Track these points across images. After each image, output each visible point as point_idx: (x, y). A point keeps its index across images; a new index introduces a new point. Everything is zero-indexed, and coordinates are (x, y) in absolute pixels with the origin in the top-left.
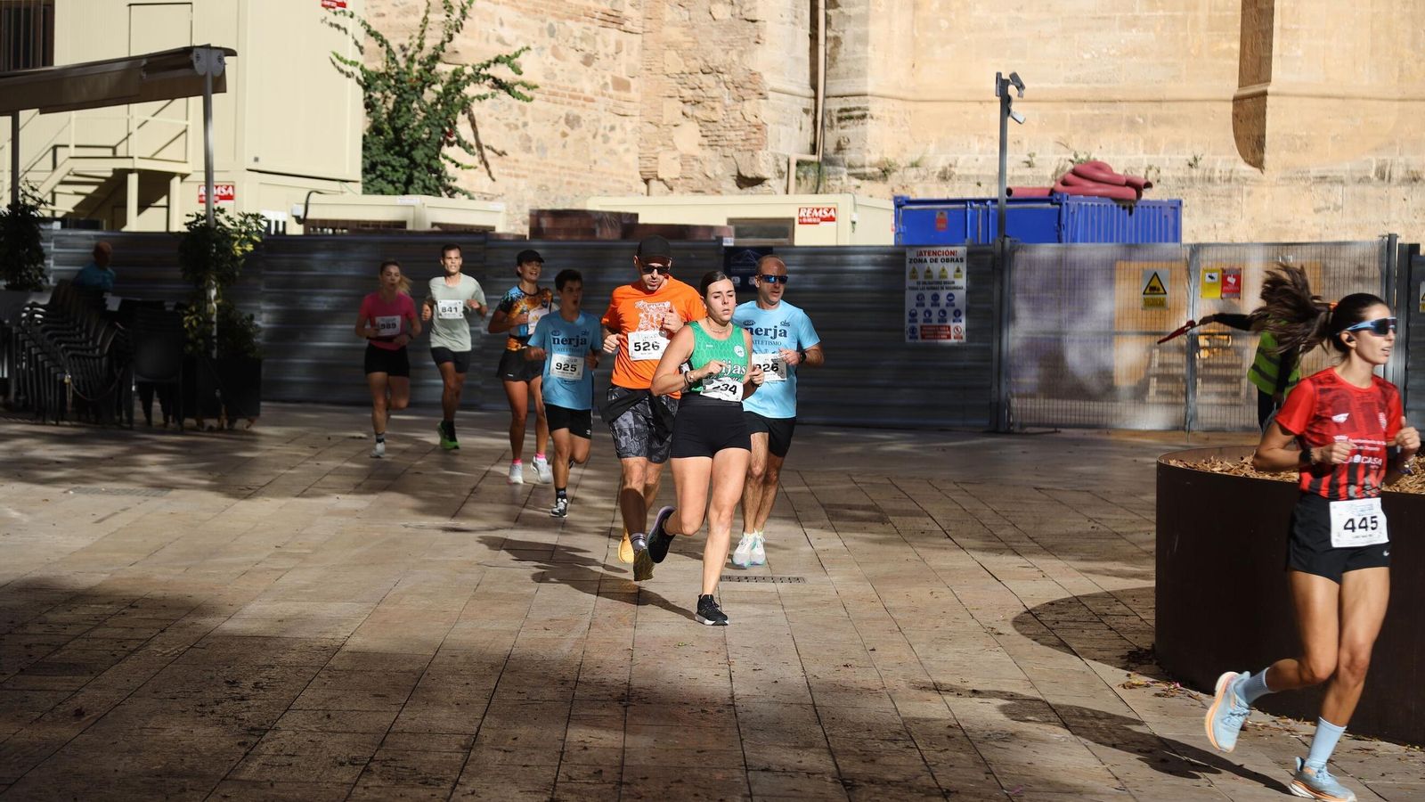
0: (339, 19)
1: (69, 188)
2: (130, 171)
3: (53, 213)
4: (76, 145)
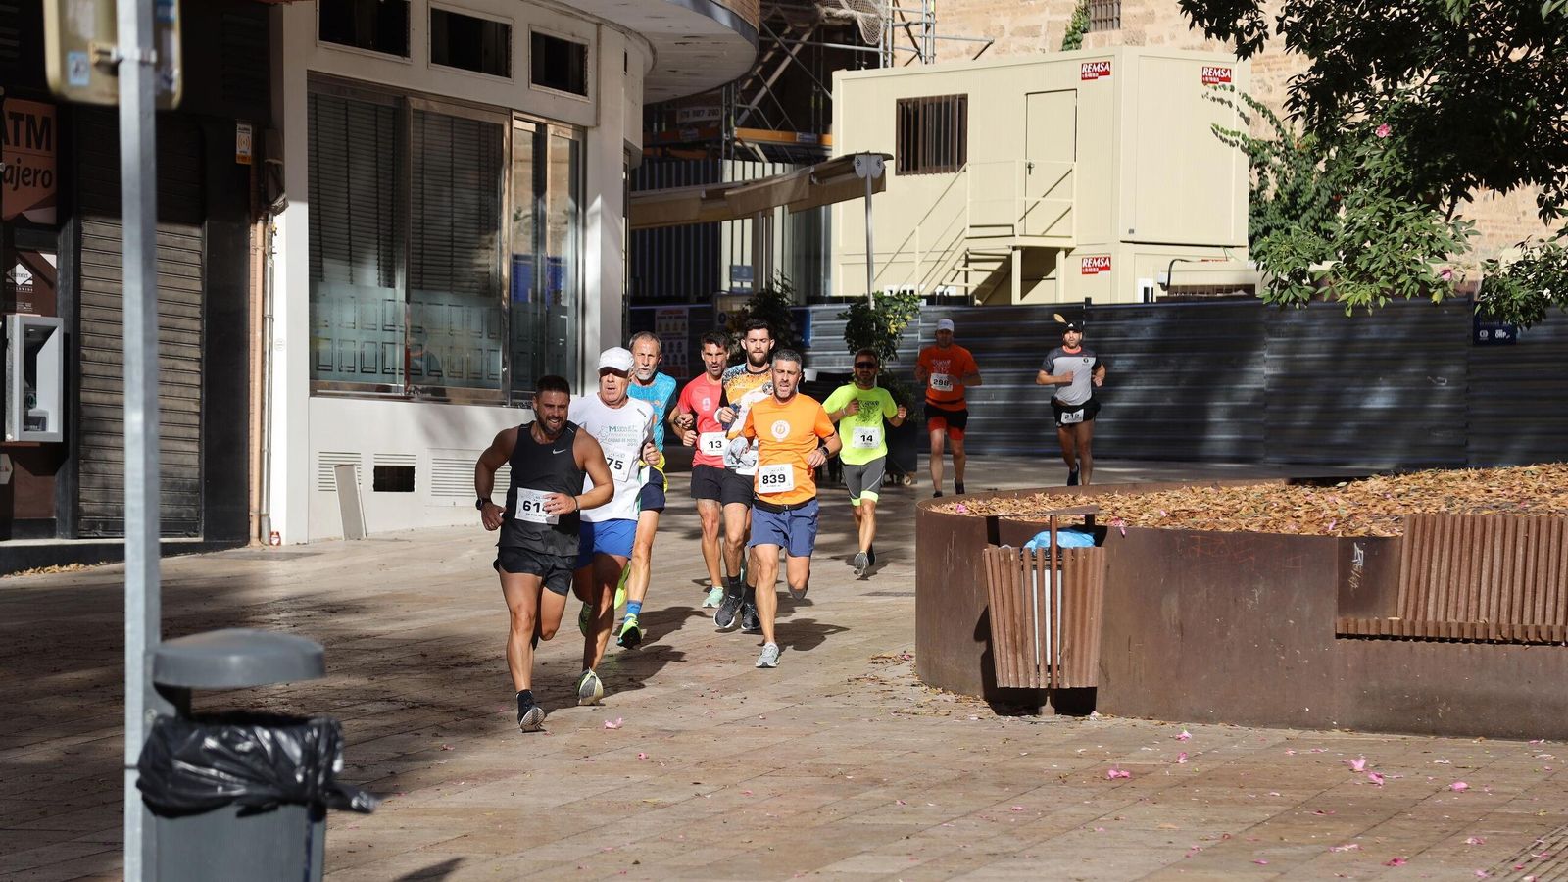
0: (1220, 94)
1: (972, 266)
2: (1015, 248)
3: (967, 289)
4: (971, 227)
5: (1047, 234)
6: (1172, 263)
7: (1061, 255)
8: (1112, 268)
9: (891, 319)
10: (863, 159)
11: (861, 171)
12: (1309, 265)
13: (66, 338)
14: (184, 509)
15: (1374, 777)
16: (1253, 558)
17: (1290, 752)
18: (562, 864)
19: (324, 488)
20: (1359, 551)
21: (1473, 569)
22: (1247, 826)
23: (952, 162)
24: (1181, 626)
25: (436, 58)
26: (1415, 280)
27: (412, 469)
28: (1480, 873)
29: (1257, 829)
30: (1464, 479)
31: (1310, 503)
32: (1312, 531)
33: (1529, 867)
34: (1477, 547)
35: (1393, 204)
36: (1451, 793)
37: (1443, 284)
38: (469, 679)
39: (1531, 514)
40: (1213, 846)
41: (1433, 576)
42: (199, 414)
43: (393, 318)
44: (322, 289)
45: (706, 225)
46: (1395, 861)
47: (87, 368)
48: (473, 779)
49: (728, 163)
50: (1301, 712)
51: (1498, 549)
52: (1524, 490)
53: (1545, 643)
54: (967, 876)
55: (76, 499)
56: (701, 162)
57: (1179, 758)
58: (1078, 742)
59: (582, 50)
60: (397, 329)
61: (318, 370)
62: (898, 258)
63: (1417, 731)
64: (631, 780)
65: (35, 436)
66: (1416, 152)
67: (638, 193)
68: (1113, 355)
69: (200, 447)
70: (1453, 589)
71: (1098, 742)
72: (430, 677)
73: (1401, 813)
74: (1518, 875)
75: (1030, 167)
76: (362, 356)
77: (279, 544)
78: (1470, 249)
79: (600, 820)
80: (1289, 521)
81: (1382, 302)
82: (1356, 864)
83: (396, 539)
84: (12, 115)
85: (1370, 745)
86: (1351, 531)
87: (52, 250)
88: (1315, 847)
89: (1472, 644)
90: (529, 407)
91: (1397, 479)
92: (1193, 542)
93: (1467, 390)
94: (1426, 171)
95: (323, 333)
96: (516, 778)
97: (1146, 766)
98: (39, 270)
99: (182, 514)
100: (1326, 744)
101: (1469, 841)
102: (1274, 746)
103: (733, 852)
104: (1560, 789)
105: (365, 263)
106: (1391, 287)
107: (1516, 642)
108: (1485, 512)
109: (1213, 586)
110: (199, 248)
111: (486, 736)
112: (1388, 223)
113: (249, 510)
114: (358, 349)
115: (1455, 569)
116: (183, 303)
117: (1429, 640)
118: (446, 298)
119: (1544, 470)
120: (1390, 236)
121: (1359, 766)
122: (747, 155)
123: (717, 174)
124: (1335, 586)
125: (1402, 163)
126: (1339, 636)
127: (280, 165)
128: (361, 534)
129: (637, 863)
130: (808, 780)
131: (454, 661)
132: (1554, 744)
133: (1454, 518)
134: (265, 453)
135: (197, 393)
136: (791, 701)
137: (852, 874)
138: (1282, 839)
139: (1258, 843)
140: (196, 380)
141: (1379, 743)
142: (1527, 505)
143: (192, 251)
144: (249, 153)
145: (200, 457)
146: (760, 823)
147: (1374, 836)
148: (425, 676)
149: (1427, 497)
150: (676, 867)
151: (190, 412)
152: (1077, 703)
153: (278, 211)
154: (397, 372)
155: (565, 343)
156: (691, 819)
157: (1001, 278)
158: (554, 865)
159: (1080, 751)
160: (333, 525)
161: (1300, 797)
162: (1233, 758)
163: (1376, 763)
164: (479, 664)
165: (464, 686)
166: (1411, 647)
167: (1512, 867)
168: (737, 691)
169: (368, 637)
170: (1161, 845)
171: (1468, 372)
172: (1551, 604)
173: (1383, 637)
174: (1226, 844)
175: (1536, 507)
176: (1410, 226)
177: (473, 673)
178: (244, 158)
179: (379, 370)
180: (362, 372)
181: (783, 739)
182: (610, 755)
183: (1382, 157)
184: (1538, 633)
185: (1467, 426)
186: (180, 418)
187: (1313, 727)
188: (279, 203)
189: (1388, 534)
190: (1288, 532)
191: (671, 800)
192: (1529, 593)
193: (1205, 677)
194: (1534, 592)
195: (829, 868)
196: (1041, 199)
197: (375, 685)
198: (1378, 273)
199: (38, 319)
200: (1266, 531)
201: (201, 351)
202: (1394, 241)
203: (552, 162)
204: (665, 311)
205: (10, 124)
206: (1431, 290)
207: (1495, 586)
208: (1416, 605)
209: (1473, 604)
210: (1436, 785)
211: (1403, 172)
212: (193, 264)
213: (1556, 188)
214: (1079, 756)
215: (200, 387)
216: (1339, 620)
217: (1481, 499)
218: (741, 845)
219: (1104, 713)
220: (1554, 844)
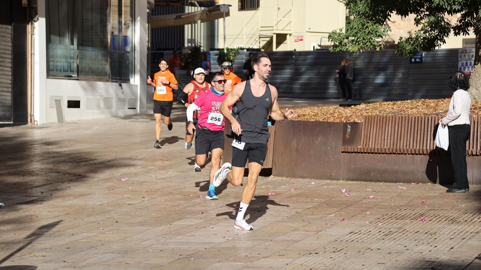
1: (261, 39)
2: (274, 34)
3: (260, 46)
4: (261, 27)
5: (284, 29)
6: (321, 39)
7: (288, 36)
8: (304, 40)
9: (231, 55)
10: (223, 6)
11: (222, 10)
12: (344, 40)
14: (6, 113)
15: (346, 194)
16: (318, 129)
17: (326, 187)
18: (94, 222)
19: (51, 107)
20: (349, 127)
21: (383, 132)
22: (304, 209)
23: (255, 7)
24: (297, 150)
26: (371, 44)
27: (79, 102)
28: (367, 222)
29: (307, 210)
30: (388, 104)
31: (339, 112)
32: (338, 121)
33: (382, 221)
34: (384, 125)
35: (365, 21)
36: (369, 199)
37: (380, 45)
38: (85, 165)
39: (403, 115)
40: (292, 216)
41: (371, 134)
42: (11, 84)
43: (73, 55)
44: (50, 46)
45: (180, 26)
46: (344, 219)
48: (76, 196)
49: (187, 7)
50: (331, 175)
51: (390, 126)
52: (403, 108)
53: (402, 154)
54: (216, 225)
56: (178, 7)
57: (291, 189)
58: (263, 184)
60: (75, 58)
61: (49, 70)
62: (239, 37)
63: (365, 181)
64: (124, 196)
66: (373, 5)
67: (154, 16)
68: (302, 67)
69: (11, 94)
70: (377, 138)
71: (269, 185)
72: (73, 165)
73: (352, 205)
74: (378, 223)
75: (279, 9)
76: (64, 67)
77: (37, 124)
78: (388, 35)
79: (110, 209)
80: (332, 118)
81: (361, 51)
82: (333, 220)
83: (74, 123)
85: (350, 185)
86: (349, 121)
88: (322, 216)
89: (381, 154)
90: (116, 82)
91: (369, 105)
92: (301, 124)
93: (408, 77)
94: (376, 11)
95: (51, 59)
96: (89, 196)
97: (281, 191)
99: (6, 115)
100: (337, 184)
101: (368, 213)
102: (322, 185)
103: (147, 218)
104: (401, 197)
105: (64, 37)
106: (364, 46)
107: (394, 154)
108: (390, 115)
109: (306, 138)
110: (11, 33)
111: (84, 183)
112: (363, 27)
113: (27, 114)
114: (62, 64)
115: (378, 132)
116: (5, 49)
117: (369, 153)
118: (89, 48)
119: (412, 102)
120: (364, 31)
121: (344, 191)
122: (193, 5)
123: (183, 10)
124: (341, 138)
125: (368, 9)
126: (343, 152)
127: (35, 7)
128: (63, 121)
129: (117, 222)
130: (178, 196)
131: (82, 160)
132: (404, 184)
133: (380, 116)
134: (32, 97)
135: (10, 77)
136: (182, 172)
137: (181, 225)
138: (313, 213)
139: (306, 214)
140: (10, 73)
141: (353, 184)
142: (402, 112)
143: (8, 33)
144: (26, 3)
145: (12, 97)
146: (159, 210)
147: (341, 212)
148: (71, 165)
149: (374, 110)
150: (128, 223)
151: (8, 83)
152: (268, 173)
153: (35, 22)
154: (75, 71)
155: (129, 63)
156: (138, 208)
157: (270, 43)
158: (92, 222)
159: (263, 187)
160: (54, 119)
161: (323, 201)
162: (307, 189)
163: (350, 190)
164: (90, 161)
165: (82, 168)
166: (364, 155)
167: (377, 221)
168: (166, 169)
169: (57, 153)
170: (277, 215)
171: (408, 71)
172: (405, 142)
173: (356, 152)
174: (296, 215)
175: (405, 113)
176: (370, 28)
177: (86, 164)
178: (25, 5)
179: (69, 71)
180: (64, 71)
181: (175, 184)
182: (119, 189)
183: (363, 6)
184: (400, 151)
185: (408, 88)
186: (5, 85)
187: (335, 179)
188: (36, 19)
189: (360, 122)
190: (330, 121)
191: (134, 203)
192: (399, 139)
193: (304, 165)
194: (400, 138)
195: (176, 223)
196: (282, 19)
197: (55, 168)
198: (360, 42)
200: (324, 121)
201: (12, 65)
202: (365, 32)
203: (124, 6)
204: (167, 53)
206: (376, 47)
207: (389, 137)
208: (366, 143)
209: (383, 142)
210: (365, 197)
211: (368, 11)
212: (9, 37)
213: (420, 15)
214: (262, 189)
215: (11, 75)
216: (343, 147)
217: (390, 111)
218: (151, 216)
219: (274, 176)
220: (392, 214)
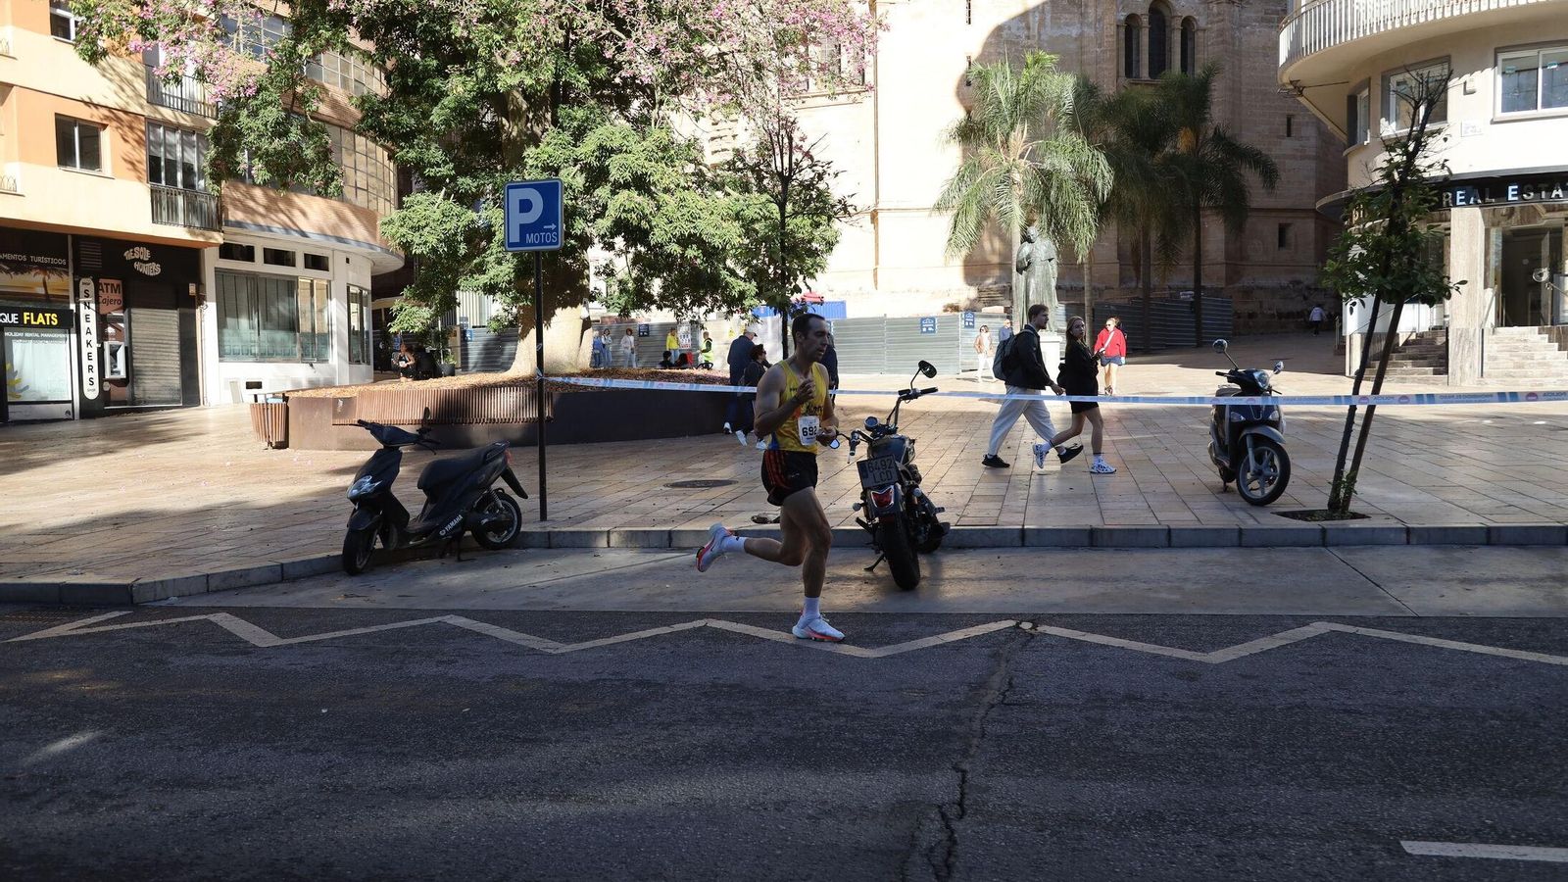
13: (126, 348)
14: (175, 396)
19: (227, 389)
20: (340, 401)
21: (372, 405)
24: (303, 424)
25: (265, 262)
41: (363, 407)
42: (180, 368)
43: (253, 338)
44: (225, 331)
47: (134, 356)
50: (326, 446)
55: (133, 394)
59: (327, 258)
60: (255, 341)
61: (222, 354)
65: (115, 376)
69: (182, 378)
76: (241, 350)
77: (209, 406)
84: (107, 285)
87: (121, 321)
98: (118, 329)
99: (173, 397)
109: (308, 413)
110: (177, 317)
113: (199, 395)
114: (238, 349)
115: (368, 406)
118: (272, 331)
124: (332, 412)
134: (204, 379)
140: (178, 358)
143: (174, 318)
144: (194, 290)
145: (182, 381)
151: (176, 368)
152: (283, 445)
160: (230, 400)
178: (192, 291)
179: (248, 354)
180: (242, 354)
186: (173, 370)
187: (329, 450)
188: (205, 304)
189: (353, 396)
193: (307, 437)
199: (117, 343)
201: (179, 350)
205: (104, 287)
212: (177, 321)
219: (290, 448)
